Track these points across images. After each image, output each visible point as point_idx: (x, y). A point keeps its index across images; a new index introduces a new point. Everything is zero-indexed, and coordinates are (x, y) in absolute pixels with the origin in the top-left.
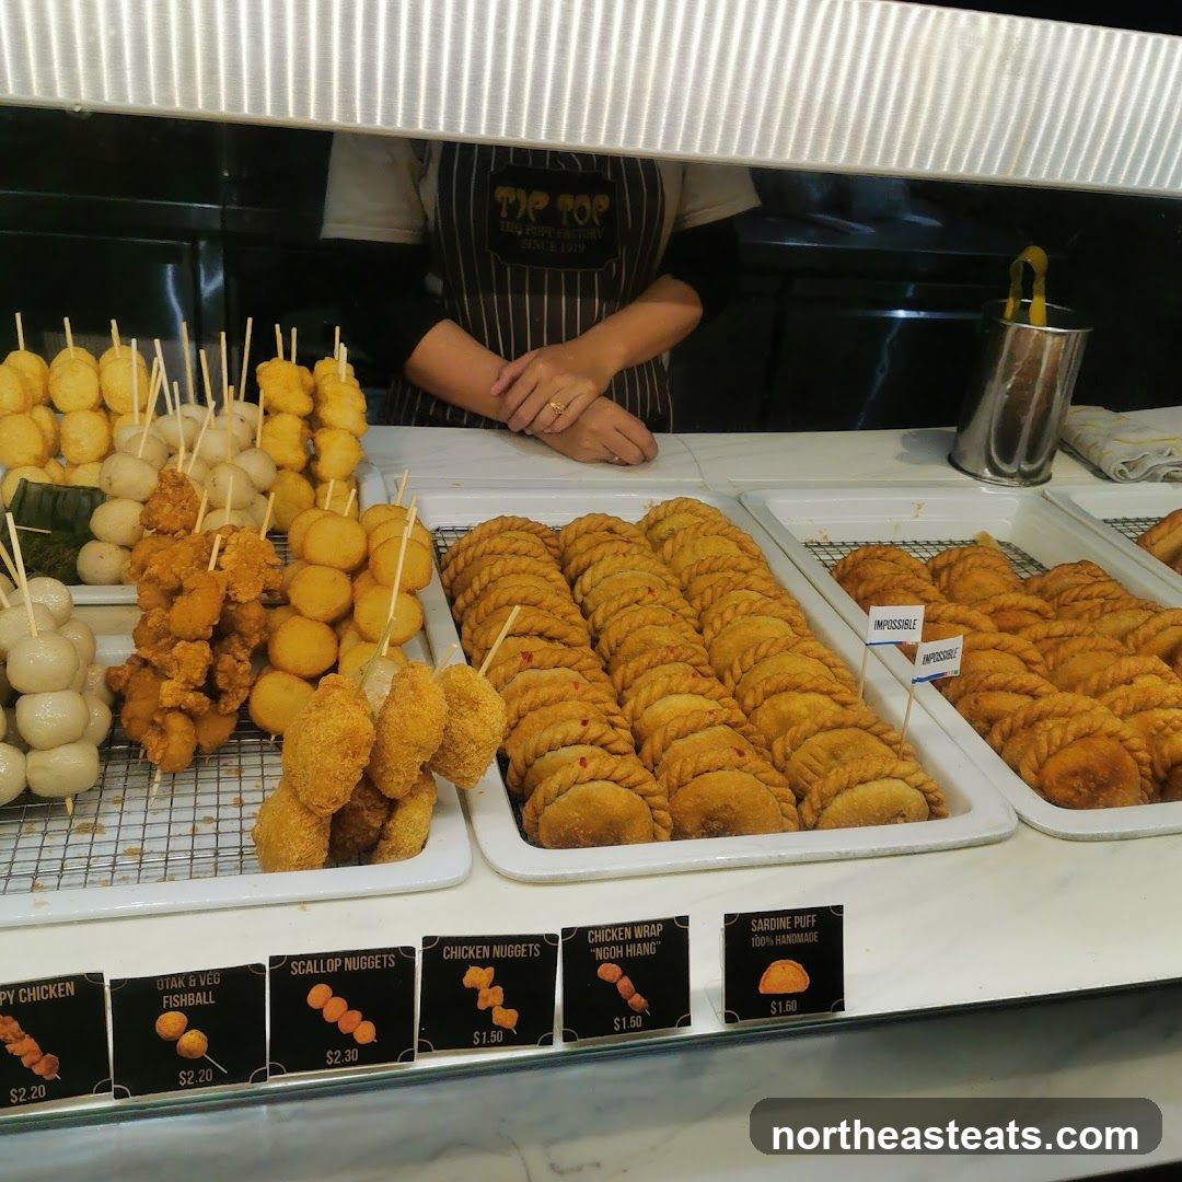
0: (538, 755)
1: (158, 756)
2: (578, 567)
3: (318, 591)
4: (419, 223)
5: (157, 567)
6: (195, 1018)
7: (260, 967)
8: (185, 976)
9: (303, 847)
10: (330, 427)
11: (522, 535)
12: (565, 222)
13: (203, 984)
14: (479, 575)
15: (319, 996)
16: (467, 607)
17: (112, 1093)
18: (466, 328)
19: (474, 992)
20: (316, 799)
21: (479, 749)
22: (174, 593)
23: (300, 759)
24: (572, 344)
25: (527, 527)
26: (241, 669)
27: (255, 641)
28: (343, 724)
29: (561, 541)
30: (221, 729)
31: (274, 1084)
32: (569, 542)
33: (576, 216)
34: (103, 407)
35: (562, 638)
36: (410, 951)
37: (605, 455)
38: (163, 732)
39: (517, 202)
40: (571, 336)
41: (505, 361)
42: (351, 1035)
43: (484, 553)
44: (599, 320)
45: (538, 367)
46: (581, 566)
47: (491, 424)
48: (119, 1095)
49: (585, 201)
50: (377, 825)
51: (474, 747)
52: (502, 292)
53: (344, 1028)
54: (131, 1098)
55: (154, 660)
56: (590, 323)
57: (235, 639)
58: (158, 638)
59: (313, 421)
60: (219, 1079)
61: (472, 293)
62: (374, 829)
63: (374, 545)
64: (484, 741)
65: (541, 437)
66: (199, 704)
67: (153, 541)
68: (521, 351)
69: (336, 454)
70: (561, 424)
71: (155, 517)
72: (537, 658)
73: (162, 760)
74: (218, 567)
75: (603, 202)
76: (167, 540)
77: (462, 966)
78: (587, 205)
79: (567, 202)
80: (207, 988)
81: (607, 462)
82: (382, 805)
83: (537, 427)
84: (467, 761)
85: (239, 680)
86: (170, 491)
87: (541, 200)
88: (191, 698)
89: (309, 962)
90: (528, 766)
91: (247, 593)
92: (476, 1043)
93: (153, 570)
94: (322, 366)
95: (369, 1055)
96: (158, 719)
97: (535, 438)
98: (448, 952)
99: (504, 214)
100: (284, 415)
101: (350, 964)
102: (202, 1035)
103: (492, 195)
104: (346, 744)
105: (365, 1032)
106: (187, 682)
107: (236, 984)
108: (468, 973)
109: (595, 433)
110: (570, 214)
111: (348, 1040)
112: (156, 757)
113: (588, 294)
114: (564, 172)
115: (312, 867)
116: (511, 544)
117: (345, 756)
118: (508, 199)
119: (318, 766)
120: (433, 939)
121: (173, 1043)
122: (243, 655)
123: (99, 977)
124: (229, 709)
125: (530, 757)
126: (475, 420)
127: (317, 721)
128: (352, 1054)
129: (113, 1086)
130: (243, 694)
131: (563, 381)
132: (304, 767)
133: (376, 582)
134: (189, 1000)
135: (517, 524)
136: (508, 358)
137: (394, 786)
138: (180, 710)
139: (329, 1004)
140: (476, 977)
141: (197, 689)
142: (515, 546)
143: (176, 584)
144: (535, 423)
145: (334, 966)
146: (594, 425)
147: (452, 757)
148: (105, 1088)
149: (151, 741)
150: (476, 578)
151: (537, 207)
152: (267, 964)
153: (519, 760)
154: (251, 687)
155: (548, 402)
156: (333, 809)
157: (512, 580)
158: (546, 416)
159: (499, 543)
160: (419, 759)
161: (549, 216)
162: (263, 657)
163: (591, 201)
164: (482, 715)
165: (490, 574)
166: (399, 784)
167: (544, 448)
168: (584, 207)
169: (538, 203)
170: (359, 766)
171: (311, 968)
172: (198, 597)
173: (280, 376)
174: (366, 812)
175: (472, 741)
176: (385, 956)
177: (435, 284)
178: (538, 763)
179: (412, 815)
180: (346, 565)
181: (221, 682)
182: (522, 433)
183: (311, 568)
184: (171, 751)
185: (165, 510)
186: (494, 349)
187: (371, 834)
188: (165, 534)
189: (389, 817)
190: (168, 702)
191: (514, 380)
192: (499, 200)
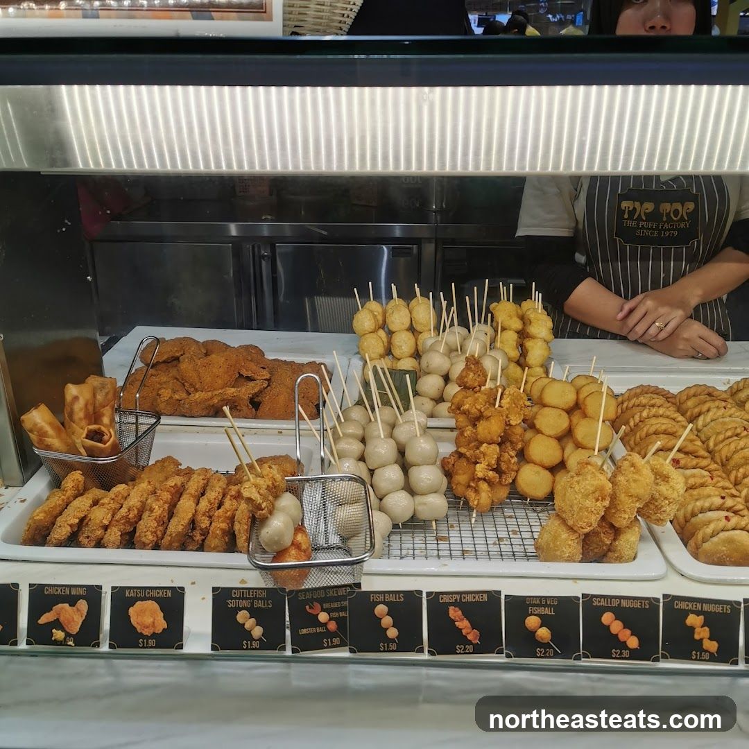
0: (694, 515)
1: (476, 503)
2: (692, 415)
3: (551, 421)
4: (573, 225)
5: (468, 405)
6: (545, 621)
7: (577, 598)
8: (541, 598)
9: (570, 550)
10: (533, 337)
11: (655, 396)
12: (665, 219)
13: (548, 603)
14: (633, 417)
15: (607, 618)
16: (625, 436)
17: (504, 655)
18: (600, 282)
19: (692, 629)
20: (581, 523)
21: (670, 503)
22: (476, 420)
23: (568, 502)
24: (668, 289)
25: (657, 392)
26: (513, 461)
27: (519, 446)
28: (595, 483)
29: (678, 401)
30: (503, 493)
31: (585, 663)
32: (682, 401)
33: (672, 215)
34: (412, 329)
35: (694, 453)
36: (657, 600)
37: (693, 353)
38: (477, 491)
39: (635, 209)
40: (666, 285)
41: (625, 300)
42: (625, 642)
43: (634, 406)
44: (684, 275)
45: (647, 303)
46: (694, 414)
47: (615, 336)
48: (508, 656)
49: (678, 206)
50: (608, 542)
51: (667, 502)
52: (623, 261)
53: (622, 637)
54: (513, 658)
55: (468, 454)
56: (679, 276)
57: (508, 444)
58: (470, 442)
59: (523, 335)
60: (556, 655)
61: (605, 261)
62: (607, 544)
63: (582, 396)
64: (674, 499)
65: (649, 344)
66: (494, 478)
67: (464, 393)
68: (635, 294)
69: (536, 352)
70: (663, 335)
71: (466, 380)
72: (682, 462)
73: (477, 506)
74: (500, 406)
75: (691, 206)
76: (470, 392)
77: (686, 613)
78: (680, 209)
79: (666, 207)
80: (550, 606)
81: (693, 357)
82: (611, 532)
83: (647, 337)
84: (662, 510)
85: (511, 466)
86: (473, 366)
87: (649, 207)
88: (491, 474)
89: (603, 599)
90: (687, 521)
91: (515, 420)
92: (694, 658)
93: (466, 407)
94: (526, 305)
95: (635, 655)
96: (472, 484)
97: (643, 344)
98: (677, 605)
99: (626, 216)
100: (507, 331)
101: (624, 603)
102: (549, 631)
103: (619, 206)
104: (597, 494)
105: (633, 642)
106: (488, 465)
107: (565, 606)
108: (689, 617)
109: (687, 340)
110: (668, 215)
111: (624, 645)
112: (474, 503)
113: (678, 258)
114: (665, 190)
115: (574, 562)
116: (650, 400)
117: (597, 500)
118: (629, 208)
119: (580, 505)
120: (669, 596)
121: (533, 633)
122: (513, 453)
123: (499, 593)
124: (507, 482)
125: (688, 515)
126: (605, 334)
127: (578, 482)
128: (626, 653)
129: (505, 651)
130: (513, 474)
131: (663, 310)
132: (571, 506)
133: (585, 416)
134: (542, 611)
135: (652, 389)
136: (626, 298)
137: (622, 520)
138: (484, 480)
139: (613, 624)
140: (693, 620)
141: (493, 470)
142: (653, 402)
143: (478, 414)
144: (646, 335)
145: (615, 603)
146: (685, 335)
147: (653, 507)
148: (500, 652)
149: (471, 495)
150: (632, 419)
151: (647, 211)
152: (580, 596)
153: (681, 517)
154: (517, 472)
155: (654, 323)
156: (588, 530)
157: (653, 421)
158: (653, 331)
159: (643, 400)
160: (638, 505)
161: (654, 216)
162: (522, 455)
163: (683, 206)
164: (671, 484)
165: (640, 416)
166: (625, 518)
167: (650, 350)
168: (677, 210)
169: (647, 209)
170: (604, 506)
171: (603, 603)
172: (493, 421)
173: (505, 310)
174: (602, 535)
175: (666, 498)
176: (643, 601)
177: (581, 258)
178: (693, 520)
179: (629, 539)
180: (566, 407)
181: (504, 467)
182: (636, 342)
183: (546, 408)
184: (482, 501)
185: (471, 377)
186: (618, 293)
187: (604, 548)
188: (469, 389)
189: (615, 540)
190: (480, 475)
191: (631, 311)
192: (623, 208)
